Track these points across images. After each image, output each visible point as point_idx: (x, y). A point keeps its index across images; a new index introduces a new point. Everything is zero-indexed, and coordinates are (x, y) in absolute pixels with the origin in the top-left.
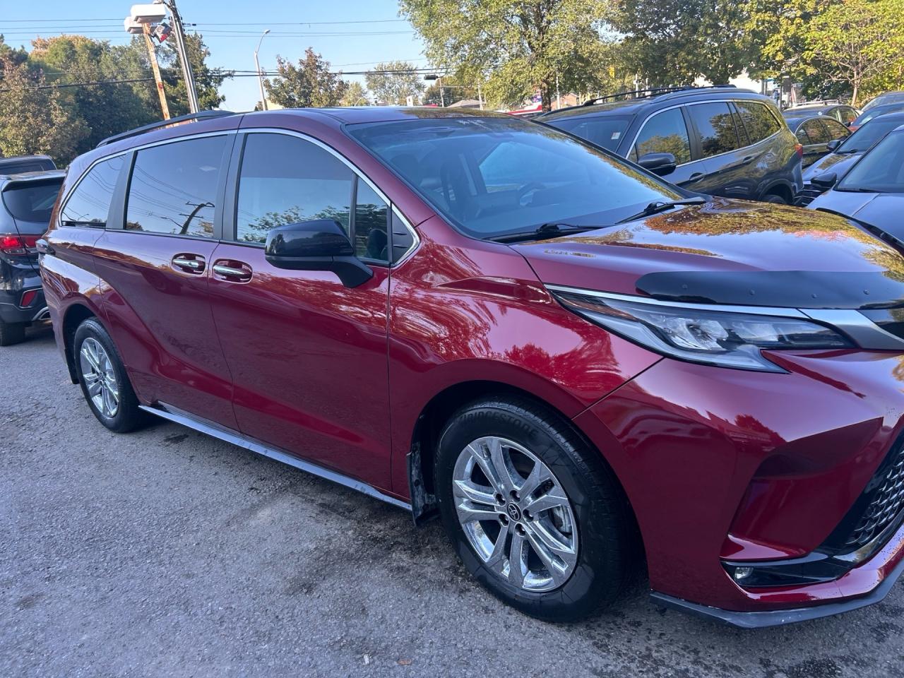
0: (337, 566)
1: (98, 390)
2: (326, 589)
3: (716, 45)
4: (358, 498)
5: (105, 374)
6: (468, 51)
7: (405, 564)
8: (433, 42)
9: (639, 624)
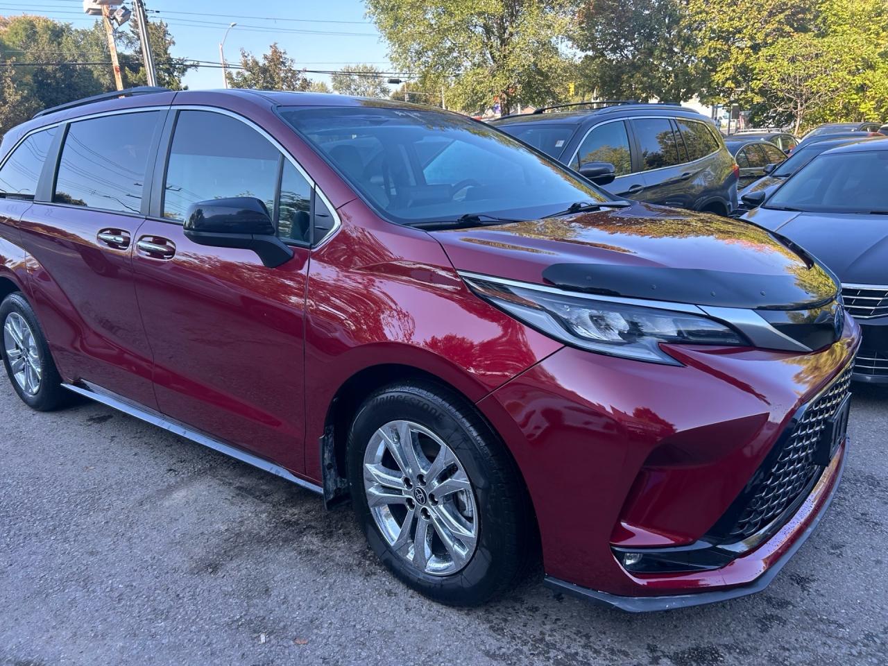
0: (246, 547)
1: (21, 367)
2: (232, 570)
3: (670, 69)
4: (277, 483)
5: (28, 351)
6: (432, 57)
7: (315, 547)
8: (397, 46)
9: (537, 609)
